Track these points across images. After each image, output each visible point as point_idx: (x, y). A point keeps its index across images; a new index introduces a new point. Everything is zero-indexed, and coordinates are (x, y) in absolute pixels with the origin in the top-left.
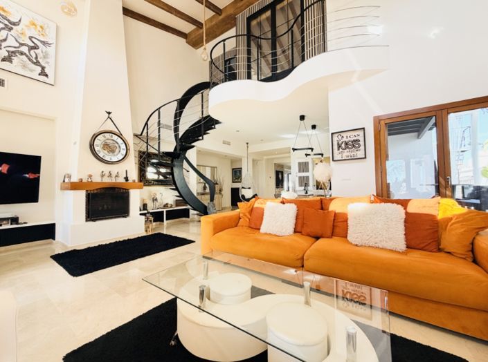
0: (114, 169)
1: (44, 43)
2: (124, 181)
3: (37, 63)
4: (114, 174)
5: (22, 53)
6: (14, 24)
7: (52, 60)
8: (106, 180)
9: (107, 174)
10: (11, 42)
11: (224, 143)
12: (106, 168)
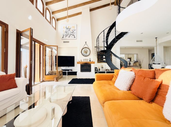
0: (87, 58)
1: (74, 30)
2: (89, 61)
3: (73, 35)
4: (87, 59)
5: (71, 34)
6: (70, 29)
7: (76, 34)
8: (85, 61)
9: (85, 59)
10: (70, 33)
11: (137, 41)
12: (85, 58)
